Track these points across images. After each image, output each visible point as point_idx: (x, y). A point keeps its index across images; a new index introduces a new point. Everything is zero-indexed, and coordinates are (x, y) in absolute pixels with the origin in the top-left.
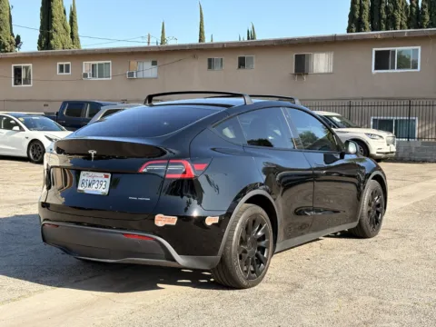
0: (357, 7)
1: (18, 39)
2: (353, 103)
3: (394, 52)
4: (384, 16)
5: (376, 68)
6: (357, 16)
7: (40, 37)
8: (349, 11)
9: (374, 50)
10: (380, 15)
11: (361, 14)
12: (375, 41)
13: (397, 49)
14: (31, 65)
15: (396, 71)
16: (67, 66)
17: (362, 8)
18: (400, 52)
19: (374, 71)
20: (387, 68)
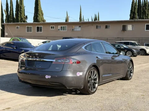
0: (133, 8)
1: (27, 17)
4: (142, 11)
5: (146, 30)
6: (133, 11)
7: (34, 16)
8: (131, 9)
10: (141, 11)
11: (134, 10)
12: (146, 22)
14: (42, 26)
16: (53, 27)
17: (135, 8)
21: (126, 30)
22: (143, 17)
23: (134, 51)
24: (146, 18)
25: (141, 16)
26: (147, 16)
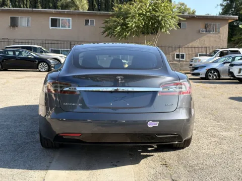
2: (44, 42)
3: (59, 19)
5: (51, 26)
9: (50, 18)
12: (51, 14)
13: (61, 18)
15: (61, 28)
18: (62, 20)
19: (50, 28)
20: (56, 27)
21: (17, 26)
22: (19, 4)
23: (50, 62)
24: (25, 6)
25: (17, 3)
26: (26, 4)
